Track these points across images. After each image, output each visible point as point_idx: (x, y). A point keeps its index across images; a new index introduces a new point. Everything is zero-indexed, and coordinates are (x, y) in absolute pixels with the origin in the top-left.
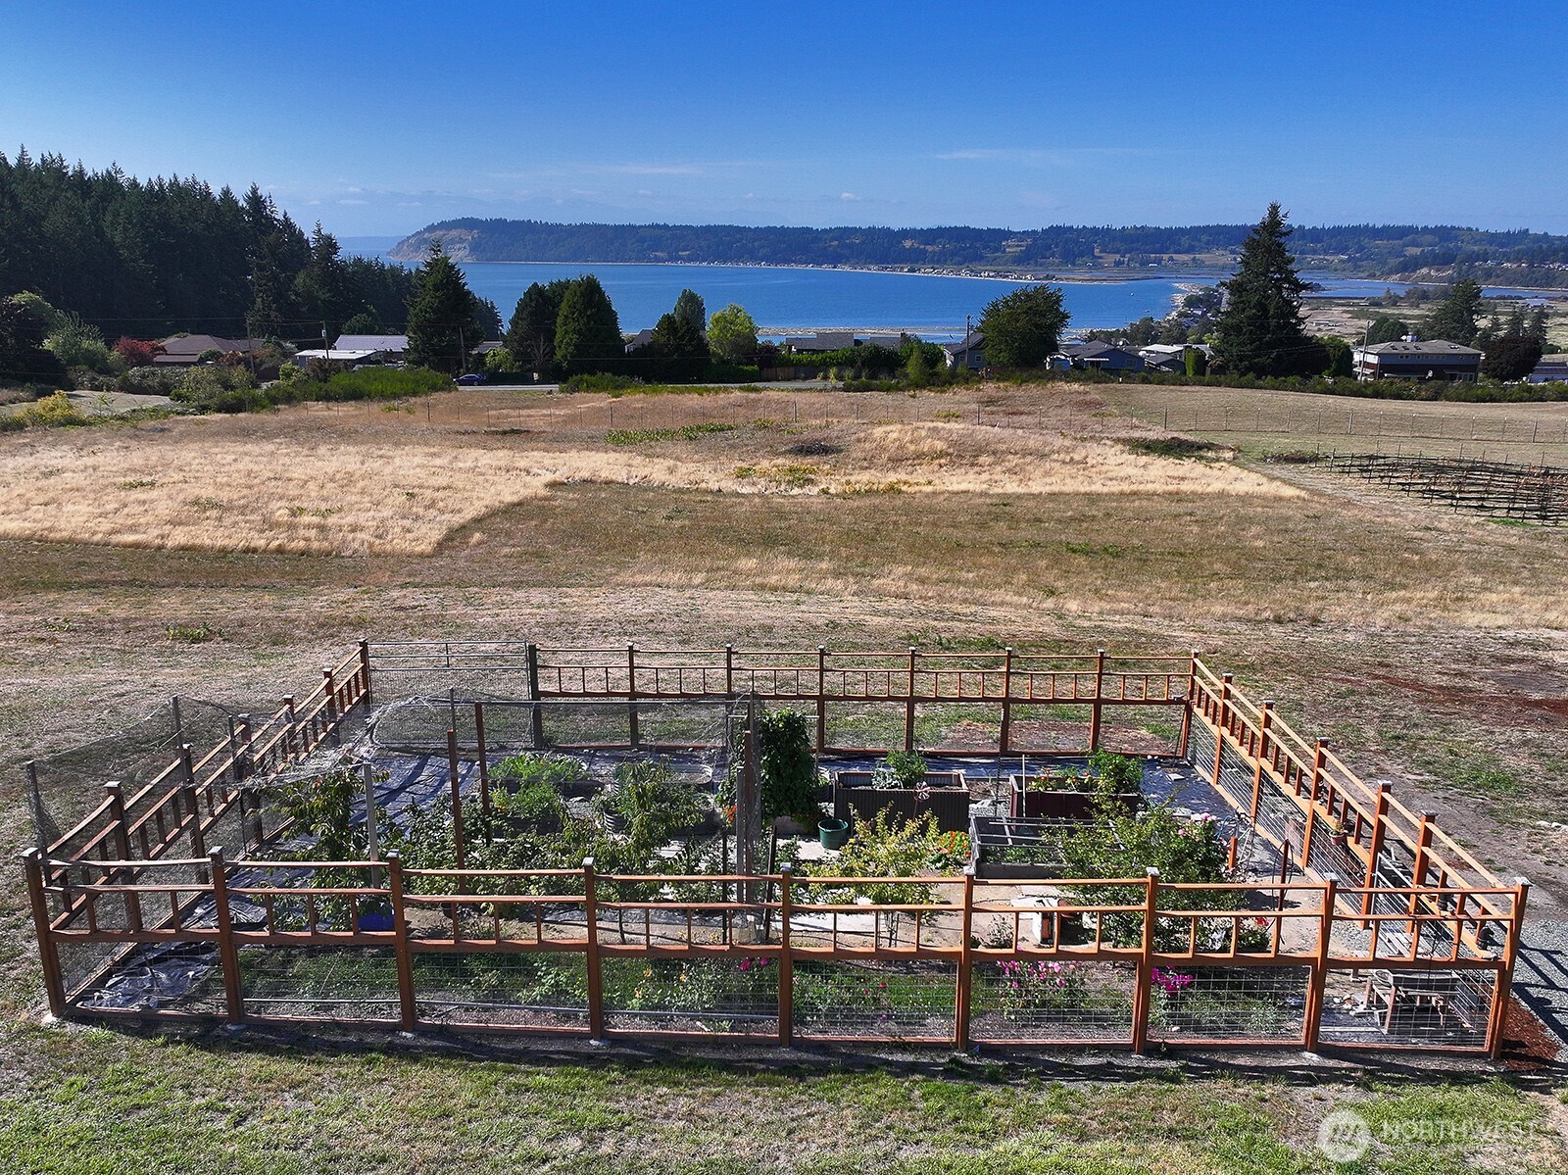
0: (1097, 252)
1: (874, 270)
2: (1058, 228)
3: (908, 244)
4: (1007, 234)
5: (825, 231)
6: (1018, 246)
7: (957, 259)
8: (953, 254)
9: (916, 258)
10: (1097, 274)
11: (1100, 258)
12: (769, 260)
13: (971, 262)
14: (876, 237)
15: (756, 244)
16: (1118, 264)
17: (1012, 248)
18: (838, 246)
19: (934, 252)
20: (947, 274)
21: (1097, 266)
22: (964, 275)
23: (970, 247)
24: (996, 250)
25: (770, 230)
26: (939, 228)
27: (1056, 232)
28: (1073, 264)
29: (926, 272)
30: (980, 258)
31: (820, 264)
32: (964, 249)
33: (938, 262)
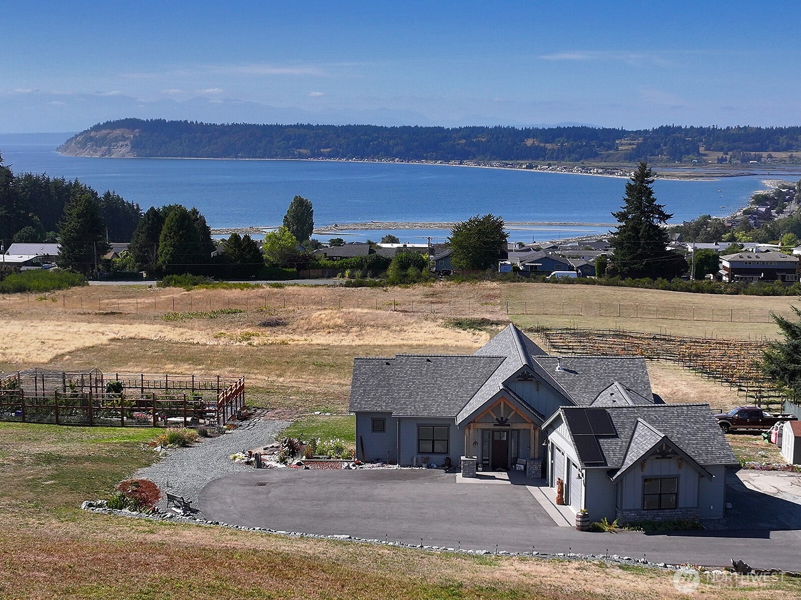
0: (702, 150)
1: (495, 166)
2: (668, 128)
3: (529, 142)
4: (620, 134)
5: (454, 130)
6: (630, 144)
7: (574, 156)
8: (570, 151)
9: (536, 155)
10: (701, 171)
11: (705, 155)
12: (403, 156)
13: (587, 158)
14: (500, 136)
15: (391, 142)
16: (721, 161)
17: (624, 146)
18: (465, 144)
19: (553, 150)
20: (560, 171)
21: (702, 163)
22: (576, 172)
23: (586, 146)
24: (610, 148)
25: (406, 129)
26: (559, 128)
27: (666, 131)
28: (680, 160)
29: (542, 169)
30: (594, 155)
31: (448, 161)
32: (581, 147)
33: (557, 158)
